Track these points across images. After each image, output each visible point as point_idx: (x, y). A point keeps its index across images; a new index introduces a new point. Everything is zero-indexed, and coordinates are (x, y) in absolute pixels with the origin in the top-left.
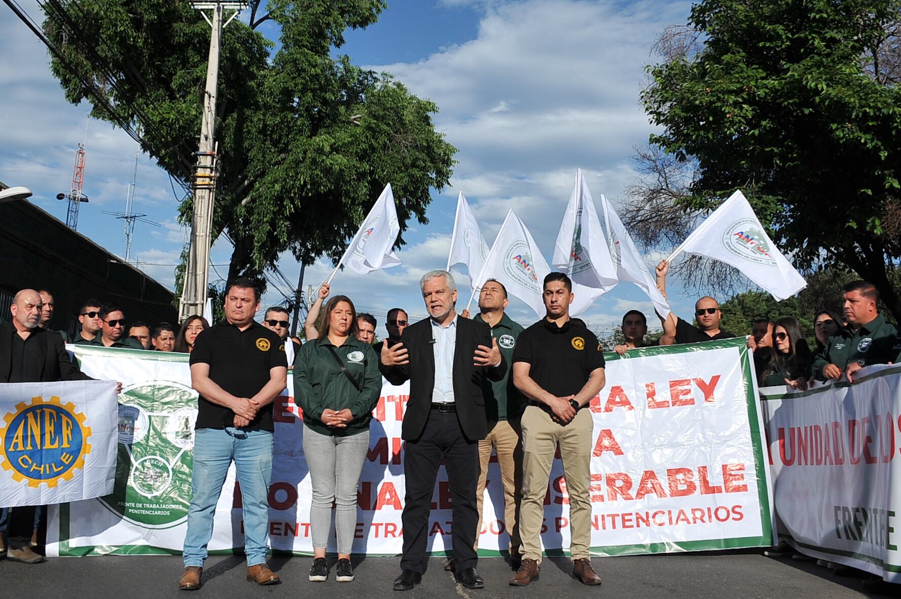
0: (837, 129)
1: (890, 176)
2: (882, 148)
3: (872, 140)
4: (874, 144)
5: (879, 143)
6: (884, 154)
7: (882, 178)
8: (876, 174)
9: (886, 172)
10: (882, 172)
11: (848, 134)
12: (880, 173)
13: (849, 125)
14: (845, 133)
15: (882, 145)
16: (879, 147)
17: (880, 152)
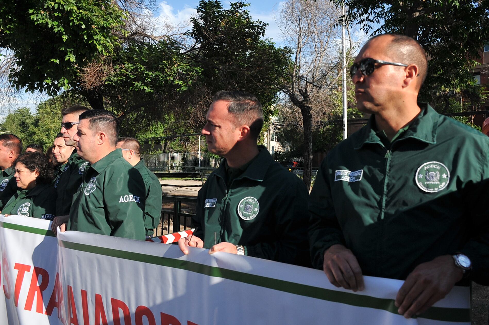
0: (33, 14)
1: (71, 52)
2: (64, 33)
3: (58, 26)
4: (59, 29)
5: (63, 29)
6: (65, 38)
7: (66, 54)
8: (61, 50)
9: (68, 50)
10: (66, 49)
11: (40, 19)
12: (64, 49)
13: (43, 12)
14: (38, 17)
15: (64, 31)
16: (62, 32)
17: (63, 35)
